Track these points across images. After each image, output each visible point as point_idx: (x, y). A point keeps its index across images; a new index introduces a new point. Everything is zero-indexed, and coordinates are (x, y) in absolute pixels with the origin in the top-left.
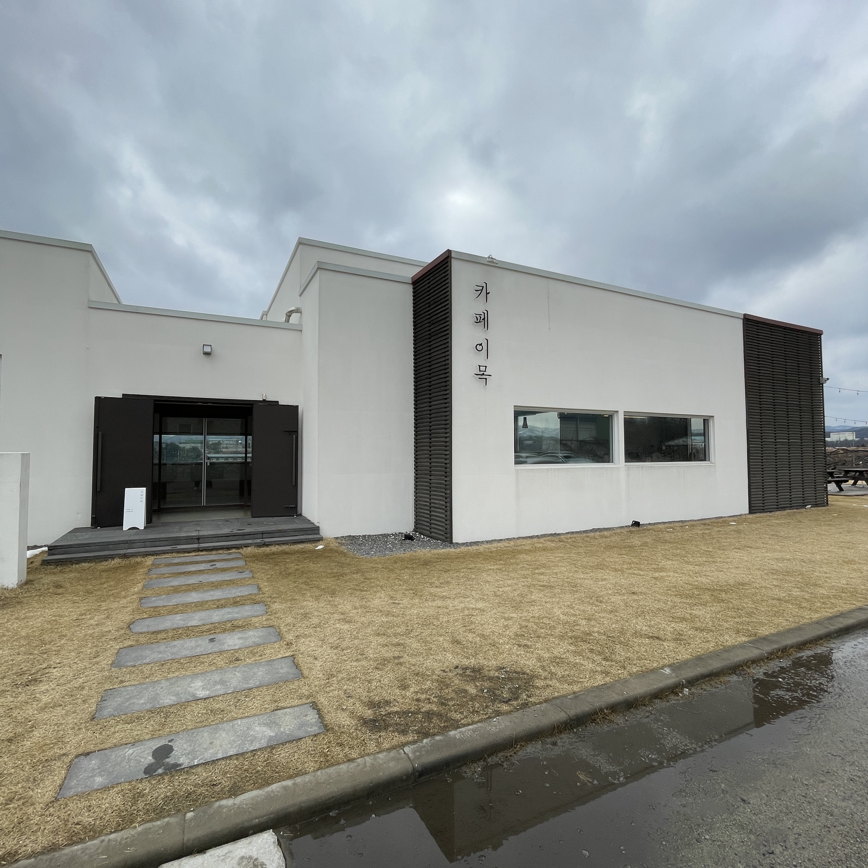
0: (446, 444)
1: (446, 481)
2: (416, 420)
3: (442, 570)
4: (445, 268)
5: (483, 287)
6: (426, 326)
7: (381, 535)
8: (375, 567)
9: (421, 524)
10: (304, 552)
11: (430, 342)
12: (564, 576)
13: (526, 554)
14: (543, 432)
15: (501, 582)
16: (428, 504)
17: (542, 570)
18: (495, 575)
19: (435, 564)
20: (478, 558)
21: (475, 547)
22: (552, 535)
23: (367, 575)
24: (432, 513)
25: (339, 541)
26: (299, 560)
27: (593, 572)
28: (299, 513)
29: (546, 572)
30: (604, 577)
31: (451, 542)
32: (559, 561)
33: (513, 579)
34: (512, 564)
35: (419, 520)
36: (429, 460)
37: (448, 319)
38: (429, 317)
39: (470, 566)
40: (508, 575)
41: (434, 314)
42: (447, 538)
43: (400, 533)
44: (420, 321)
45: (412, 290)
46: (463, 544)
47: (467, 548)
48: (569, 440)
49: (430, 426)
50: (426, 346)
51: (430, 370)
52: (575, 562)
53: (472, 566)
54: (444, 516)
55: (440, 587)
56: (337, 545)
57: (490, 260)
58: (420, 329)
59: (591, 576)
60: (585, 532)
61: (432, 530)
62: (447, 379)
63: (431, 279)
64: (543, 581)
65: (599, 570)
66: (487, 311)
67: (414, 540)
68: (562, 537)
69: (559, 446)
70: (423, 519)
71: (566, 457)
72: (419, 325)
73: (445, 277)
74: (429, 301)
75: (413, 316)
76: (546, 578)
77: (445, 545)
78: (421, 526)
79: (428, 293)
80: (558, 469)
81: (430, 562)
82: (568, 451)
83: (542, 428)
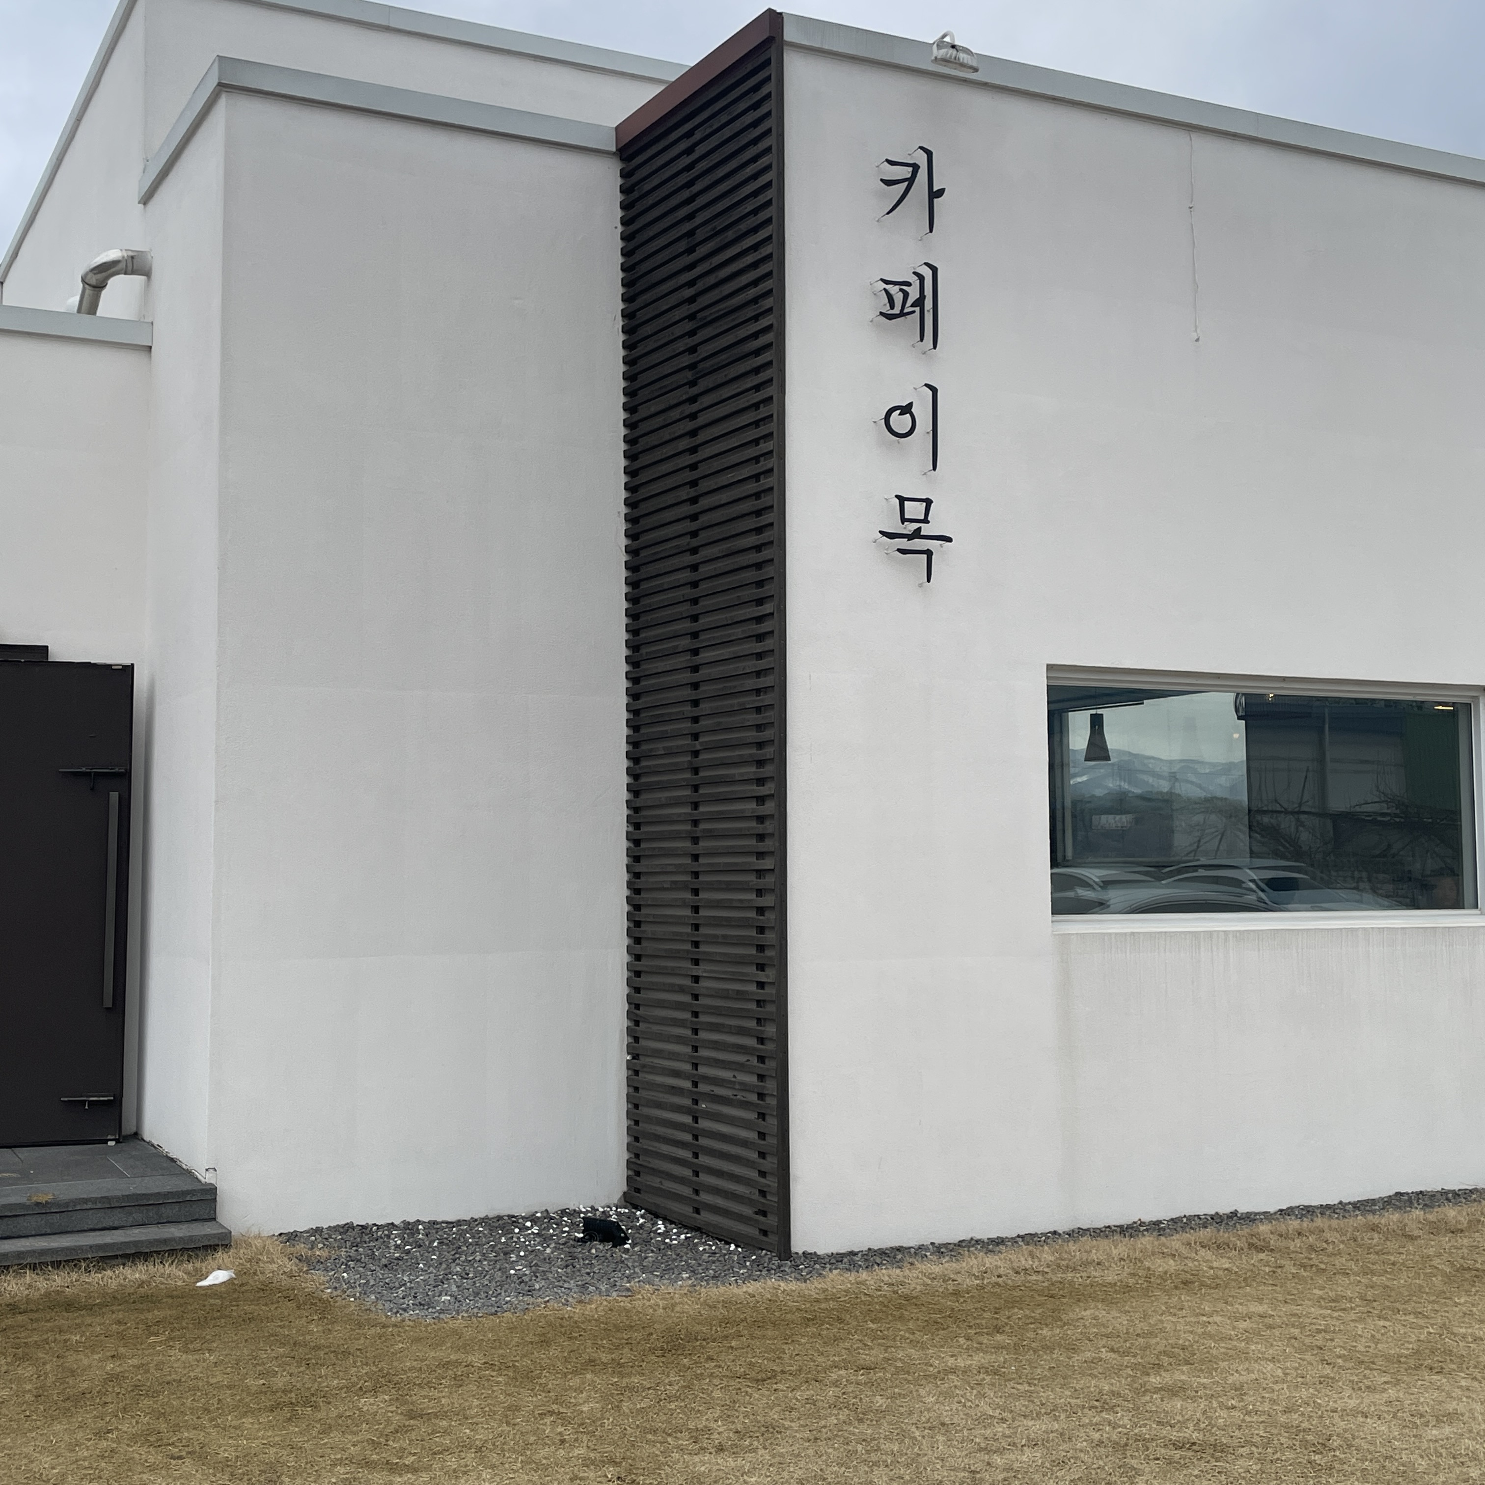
0: (760, 829)
1: (761, 985)
2: (633, 725)
3: (744, 1376)
4: (756, 88)
5: (915, 167)
6: (678, 331)
7: (484, 1221)
8: (458, 1363)
9: (655, 1172)
10: (144, 1298)
11: (693, 400)
12: (1273, 1402)
13: (1109, 1302)
14: (1173, 777)
15: (1000, 1429)
16: (687, 1085)
17: (1181, 1375)
18: (971, 1395)
19: (712, 1348)
20: (901, 1318)
21: (887, 1274)
22: (1217, 1219)
23: (421, 1399)
24: (704, 1124)
25: (301, 1248)
26: (122, 1336)
27: (1398, 1382)
28: (128, 1128)
29: (1195, 1381)
30: (1451, 1406)
31: (784, 1251)
32: (1249, 1336)
33: (1053, 1412)
34: (1049, 1348)
35: (647, 1152)
36: (688, 895)
37: (768, 303)
38: (688, 293)
39: (866, 1357)
40: (1029, 1396)
41: (711, 280)
42: (765, 1233)
43: (564, 1212)
44: (650, 312)
45: (619, 181)
46: (837, 1260)
47: (851, 1276)
48: (1286, 812)
49: (696, 754)
50: (675, 414)
51: (694, 517)
52: (1319, 1340)
53: (876, 1354)
54: (752, 1136)
55: (735, 1451)
56: (290, 1266)
57: (942, 53)
58: (651, 344)
59: (1389, 1403)
60: (1362, 1206)
61: (705, 1197)
62: (766, 554)
63: (698, 135)
64: (1184, 1423)
65: (1426, 1374)
66: (934, 270)
67: (624, 1241)
68: (1264, 1228)
69: (1243, 839)
70: (666, 1149)
71: (1275, 885)
72: (648, 330)
73: (755, 124)
74: (687, 227)
75: (620, 290)
76: (1194, 1409)
77: (758, 1263)
78: (655, 1181)
79: (686, 194)
80: (1240, 936)
81: (692, 1337)
82: (1283, 857)
83: (1171, 762)
